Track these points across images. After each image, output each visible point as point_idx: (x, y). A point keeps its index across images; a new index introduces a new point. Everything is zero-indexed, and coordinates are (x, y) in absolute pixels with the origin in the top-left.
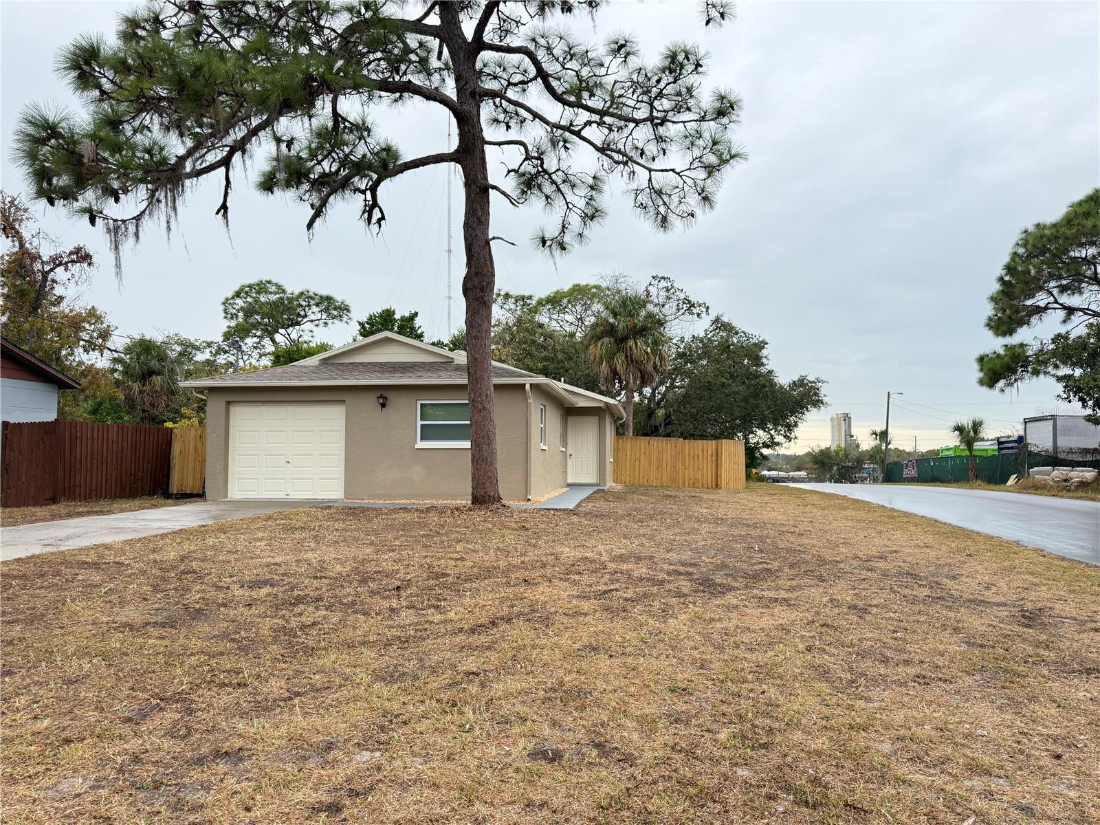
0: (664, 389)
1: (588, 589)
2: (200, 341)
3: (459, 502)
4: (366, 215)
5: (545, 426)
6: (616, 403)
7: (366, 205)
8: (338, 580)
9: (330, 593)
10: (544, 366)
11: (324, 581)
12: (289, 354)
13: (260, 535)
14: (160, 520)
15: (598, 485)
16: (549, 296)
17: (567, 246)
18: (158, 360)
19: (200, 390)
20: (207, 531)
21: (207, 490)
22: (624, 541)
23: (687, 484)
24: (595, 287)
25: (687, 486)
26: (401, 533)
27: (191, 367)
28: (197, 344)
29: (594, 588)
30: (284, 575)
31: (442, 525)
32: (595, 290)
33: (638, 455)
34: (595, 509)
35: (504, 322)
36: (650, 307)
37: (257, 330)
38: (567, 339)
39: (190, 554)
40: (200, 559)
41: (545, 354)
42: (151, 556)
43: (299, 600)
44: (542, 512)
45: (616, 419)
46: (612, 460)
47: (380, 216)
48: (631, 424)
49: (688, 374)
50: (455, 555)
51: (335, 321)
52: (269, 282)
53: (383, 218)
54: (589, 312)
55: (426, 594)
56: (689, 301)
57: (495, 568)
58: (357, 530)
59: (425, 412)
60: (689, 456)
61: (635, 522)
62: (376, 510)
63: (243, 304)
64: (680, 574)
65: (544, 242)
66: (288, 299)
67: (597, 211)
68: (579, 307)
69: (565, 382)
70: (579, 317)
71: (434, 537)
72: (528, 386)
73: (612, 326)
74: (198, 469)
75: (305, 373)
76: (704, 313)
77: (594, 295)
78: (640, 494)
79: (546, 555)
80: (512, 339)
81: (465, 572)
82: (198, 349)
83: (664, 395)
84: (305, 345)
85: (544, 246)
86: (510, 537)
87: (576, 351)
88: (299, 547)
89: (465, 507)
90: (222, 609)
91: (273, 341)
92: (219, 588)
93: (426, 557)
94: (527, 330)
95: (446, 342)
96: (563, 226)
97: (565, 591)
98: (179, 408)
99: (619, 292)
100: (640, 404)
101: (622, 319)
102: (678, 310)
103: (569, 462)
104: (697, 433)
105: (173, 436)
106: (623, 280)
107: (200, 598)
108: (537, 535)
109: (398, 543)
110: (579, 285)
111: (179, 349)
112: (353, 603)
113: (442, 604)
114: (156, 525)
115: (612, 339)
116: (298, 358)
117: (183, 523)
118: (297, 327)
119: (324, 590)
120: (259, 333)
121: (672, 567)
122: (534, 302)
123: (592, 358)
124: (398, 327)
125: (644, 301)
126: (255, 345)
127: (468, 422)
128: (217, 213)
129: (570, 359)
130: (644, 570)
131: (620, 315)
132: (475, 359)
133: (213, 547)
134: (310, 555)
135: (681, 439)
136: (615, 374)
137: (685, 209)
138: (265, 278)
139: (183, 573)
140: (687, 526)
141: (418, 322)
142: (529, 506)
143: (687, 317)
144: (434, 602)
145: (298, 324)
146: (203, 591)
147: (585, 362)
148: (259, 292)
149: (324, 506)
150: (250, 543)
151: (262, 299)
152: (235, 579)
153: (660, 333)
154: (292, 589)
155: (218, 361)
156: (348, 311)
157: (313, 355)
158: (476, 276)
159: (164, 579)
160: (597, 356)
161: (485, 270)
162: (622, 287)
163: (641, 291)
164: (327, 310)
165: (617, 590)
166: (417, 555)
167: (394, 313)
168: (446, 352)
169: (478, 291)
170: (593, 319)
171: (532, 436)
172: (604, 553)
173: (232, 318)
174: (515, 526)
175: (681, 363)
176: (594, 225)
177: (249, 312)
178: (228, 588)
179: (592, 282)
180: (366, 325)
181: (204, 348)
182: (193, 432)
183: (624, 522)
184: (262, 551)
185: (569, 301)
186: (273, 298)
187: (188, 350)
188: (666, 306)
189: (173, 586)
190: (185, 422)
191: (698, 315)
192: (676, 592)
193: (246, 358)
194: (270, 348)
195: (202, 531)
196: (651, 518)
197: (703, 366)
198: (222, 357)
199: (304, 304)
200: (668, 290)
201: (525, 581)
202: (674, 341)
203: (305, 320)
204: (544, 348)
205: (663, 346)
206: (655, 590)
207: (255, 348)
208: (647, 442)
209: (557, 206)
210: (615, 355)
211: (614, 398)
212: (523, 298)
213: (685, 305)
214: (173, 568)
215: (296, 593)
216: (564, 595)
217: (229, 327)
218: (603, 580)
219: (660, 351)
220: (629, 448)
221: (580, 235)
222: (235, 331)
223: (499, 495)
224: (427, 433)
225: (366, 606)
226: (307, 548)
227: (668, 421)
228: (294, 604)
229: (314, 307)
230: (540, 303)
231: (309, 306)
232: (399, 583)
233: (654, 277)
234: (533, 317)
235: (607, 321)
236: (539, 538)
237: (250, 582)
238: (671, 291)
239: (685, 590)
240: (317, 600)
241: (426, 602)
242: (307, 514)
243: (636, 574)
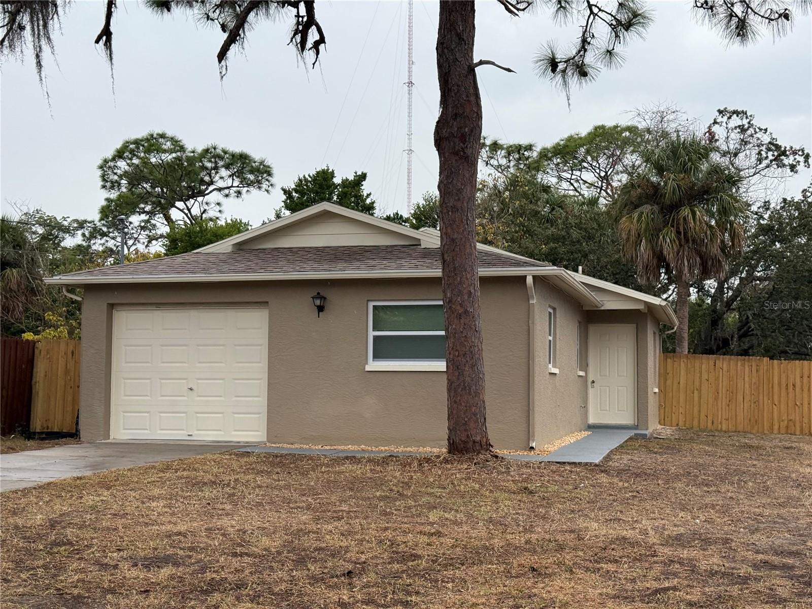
0: (737, 282)
1: (629, 586)
2: (69, 220)
3: (428, 449)
4: (298, 38)
5: (555, 338)
6: (664, 303)
7: (298, 23)
8: (265, 559)
9: (255, 577)
10: (551, 249)
11: (246, 559)
12: (190, 237)
13: (156, 492)
14: (20, 469)
15: (636, 427)
16: (558, 144)
17: (589, 70)
18: (14, 247)
19: (71, 288)
20: (84, 486)
21: (82, 426)
22: (682, 514)
23: (776, 427)
24: (629, 129)
25: (776, 431)
26: (349, 493)
27: (58, 256)
28: (66, 223)
29: (639, 585)
30: (191, 549)
31: (407, 484)
32: (628, 134)
33: (697, 384)
34: (633, 464)
35: (491, 185)
36: (715, 157)
37: (146, 203)
38: (585, 207)
39: (63, 518)
40: (76, 524)
41: (551, 231)
42: (11, 520)
43: (213, 586)
44: (554, 468)
45: (663, 327)
46: (656, 390)
47: (317, 37)
48: (686, 335)
49: (777, 258)
50: (427, 529)
51: (251, 189)
52: (162, 136)
53: (322, 40)
54: (619, 168)
55: (390, 584)
56: (778, 147)
57: (486, 548)
58: (288, 487)
59: (381, 318)
60: (780, 384)
61: (699, 486)
62: (311, 458)
63: (127, 168)
64: (774, 567)
65: (553, 64)
66: (189, 159)
67: (635, 15)
68: (602, 160)
69: (584, 272)
70: (603, 174)
71: (396, 500)
72: (530, 280)
73: (656, 187)
74: (70, 398)
75: (214, 263)
76: (802, 164)
77: (626, 142)
78: (701, 443)
79: (563, 532)
80: (502, 210)
81: (444, 554)
82: (67, 230)
83: (738, 291)
84: (211, 224)
85: (554, 71)
86: (507, 503)
87: (599, 225)
88: (209, 510)
89: (438, 457)
90: (109, 596)
91: (168, 218)
92: (104, 566)
93: (386, 529)
94: (525, 195)
95: (406, 215)
96: (584, 41)
97: (594, 588)
98: (41, 313)
99: (665, 135)
100: (700, 305)
101: (672, 176)
102: (760, 160)
103: (591, 392)
104: (791, 349)
105: (37, 352)
106: (671, 117)
107: (78, 581)
108: (547, 502)
109: (345, 507)
110: (603, 127)
111: (40, 230)
112: (288, 593)
113: (414, 598)
114: (15, 476)
115: (656, 208)
116: (201, 242)
117: (50, 474)
118: (200, 199)
119: (247, 572)
120: (148, 208)
121: (760, 557)
122: (535, 154)
123: (624, 236)
124: (338, 196)
125: (705, 149)
126: (143, 224)
127: (443, 333)
128: (97, 41)
129: (590, 238)
130: (716, 560)
131: (668, 170)
132: (453, 240)
133: (93, 508)
134: (225, 522)
135: (766, 359)
136: (660, 260)
137: (775, 8)
138: (157, 131)
139: (55, 544)
140: (781, 493)
141: (366, 188)
142: (532, 457)
143: (775, 171)
144: (401, 596)
145: (202, 194)
146: (82, 571)
147: (613, 241)
148: (148, 151)
149: (240, 451)
150: (143, 503)
151: (153, 160)
152: (124, 554)
153: (731, 196)
154: (203, 570)
155: (94, 247)
156: (270, 174)
157: (222, 238)
158: (455, 119)
159: (31, 553)
160: (633, 233)
161: (468, 110)
162: (671, 127)
163: (700, 132)
164: (240, 174)
165: (675, 589)
166: (373, 526)
167: (332, 175)
168: (406, 230)
169: (457, 140)
170: (625, 178)
171: (536, 354)
172: (651, 532)
173: (112, 187)
174: (513, 487)
175: (764, 242)
176: (631, 37)
177: (135, 178)
178: (116, 567)
179: (624, 122)
180: (294, 194)
181: (76, 229)
182: (63, 346)
183: (679, 485)
184: (159, 514)
185: (588, 152)
186: (168, 157)
187: (55, 232)
188: (741, 156)
189: (41, 563)
190: (50, 333)
191: (793, 168)
192: (769, 596)
193: (130, 242)
194: (164, 229)
195: (76, 486)
196: (723, 479)
197: (800, 245)
198: (99, 241)
199: (209, 165)
200: (743, 130)
201: (534, 570)
202: (754, 208)
203: (211, 188)
204: (550, 221)
205: (736, 216)
206: (735, 590)
207: (143, 228)
208: (711, 363)
209: (574, 11)
210: (660, 230)
211: (659, 296)
212: (519, 149)
213: (770, 154)
214: (40, 537)
215: (209, 575)
216: (593, 593)
217: (107, 200)
218: (652, 574)
219: (731, 223)
220: (683, 373)
221: (610, 52)
222: (117, 205)
223: (487, 440)
224: (383, 349)
225: (306, 598)
226: (220, 512)
227: (744, 330)
228: (206, 592)
229: (223, 169)
230: (545, 155)
231: (216, 168)
232: (350, 567)
233: (720, 112)
234: (534, 177)
235: (648, 180)
236: (550, 505)
237: (145, 558)
238: (749, 132)
239: (782, 592)
240: (239, 587)
241: (390, 596)
242: (218, 463)
243: (703, 565)
